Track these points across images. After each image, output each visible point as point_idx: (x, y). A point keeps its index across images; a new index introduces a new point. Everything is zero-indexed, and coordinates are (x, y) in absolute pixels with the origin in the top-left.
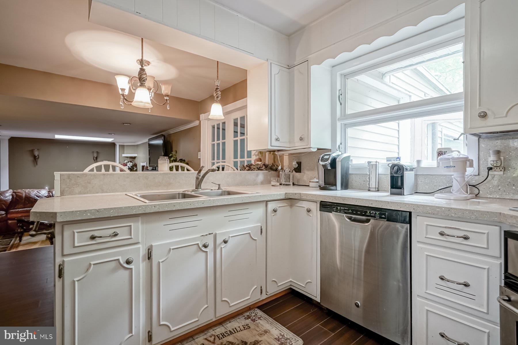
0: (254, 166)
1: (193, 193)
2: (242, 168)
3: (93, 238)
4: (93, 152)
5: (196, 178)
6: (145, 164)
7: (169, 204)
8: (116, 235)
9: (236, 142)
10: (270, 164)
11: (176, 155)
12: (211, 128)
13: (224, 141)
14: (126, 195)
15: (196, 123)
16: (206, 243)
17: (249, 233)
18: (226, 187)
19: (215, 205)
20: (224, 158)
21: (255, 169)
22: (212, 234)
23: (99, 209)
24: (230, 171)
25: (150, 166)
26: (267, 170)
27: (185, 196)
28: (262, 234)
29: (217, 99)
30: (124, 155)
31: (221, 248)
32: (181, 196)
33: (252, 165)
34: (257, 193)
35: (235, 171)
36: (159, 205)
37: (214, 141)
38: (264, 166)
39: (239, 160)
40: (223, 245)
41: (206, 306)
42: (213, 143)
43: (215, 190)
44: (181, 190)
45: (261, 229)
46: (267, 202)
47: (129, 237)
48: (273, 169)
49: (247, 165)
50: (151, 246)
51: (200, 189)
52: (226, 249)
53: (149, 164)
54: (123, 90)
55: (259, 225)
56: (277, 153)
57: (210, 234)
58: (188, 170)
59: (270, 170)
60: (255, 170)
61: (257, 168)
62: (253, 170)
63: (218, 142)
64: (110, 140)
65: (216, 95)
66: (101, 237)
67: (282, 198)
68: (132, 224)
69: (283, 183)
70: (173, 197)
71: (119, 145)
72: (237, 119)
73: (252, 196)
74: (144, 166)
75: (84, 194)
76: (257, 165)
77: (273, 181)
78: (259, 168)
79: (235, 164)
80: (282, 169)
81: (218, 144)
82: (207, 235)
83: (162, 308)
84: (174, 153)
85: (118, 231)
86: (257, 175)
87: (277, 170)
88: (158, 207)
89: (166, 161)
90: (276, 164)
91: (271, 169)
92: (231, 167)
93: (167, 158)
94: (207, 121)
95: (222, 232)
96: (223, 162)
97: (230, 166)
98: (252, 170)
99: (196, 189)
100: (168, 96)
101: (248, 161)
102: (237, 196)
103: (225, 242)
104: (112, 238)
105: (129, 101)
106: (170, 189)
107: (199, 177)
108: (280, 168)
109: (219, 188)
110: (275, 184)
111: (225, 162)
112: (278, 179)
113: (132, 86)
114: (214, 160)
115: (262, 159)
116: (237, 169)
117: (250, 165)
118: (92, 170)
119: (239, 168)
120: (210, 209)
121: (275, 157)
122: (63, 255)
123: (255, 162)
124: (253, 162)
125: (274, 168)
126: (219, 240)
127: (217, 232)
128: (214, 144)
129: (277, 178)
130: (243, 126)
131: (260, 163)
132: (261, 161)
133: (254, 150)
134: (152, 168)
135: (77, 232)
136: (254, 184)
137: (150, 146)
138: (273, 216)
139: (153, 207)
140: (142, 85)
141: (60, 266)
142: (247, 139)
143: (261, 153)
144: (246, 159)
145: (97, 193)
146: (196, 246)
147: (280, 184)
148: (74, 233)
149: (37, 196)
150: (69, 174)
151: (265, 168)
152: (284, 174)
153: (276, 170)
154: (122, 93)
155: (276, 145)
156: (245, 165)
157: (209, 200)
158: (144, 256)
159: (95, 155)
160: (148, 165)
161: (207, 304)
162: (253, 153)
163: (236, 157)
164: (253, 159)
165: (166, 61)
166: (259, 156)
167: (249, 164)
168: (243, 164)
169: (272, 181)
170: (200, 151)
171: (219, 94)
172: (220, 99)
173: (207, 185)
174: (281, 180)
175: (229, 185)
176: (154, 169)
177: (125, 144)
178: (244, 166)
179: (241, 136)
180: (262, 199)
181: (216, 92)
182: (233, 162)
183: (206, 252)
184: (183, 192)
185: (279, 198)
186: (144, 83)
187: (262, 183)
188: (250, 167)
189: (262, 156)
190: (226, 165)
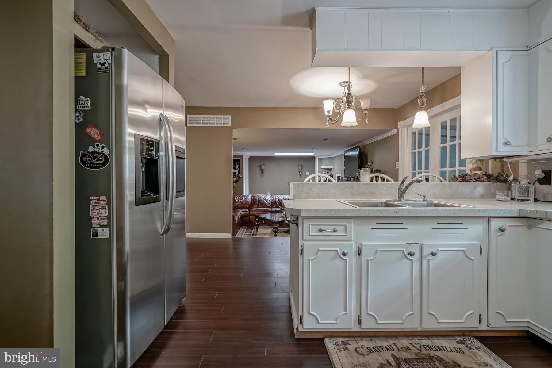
0: (471, 176)
1: (396, 203)
2: (453, 179)
3: (321, 231)
4: (298, 165)
5: (399, 189)
6: (340, 175)
7: (377, 210)
8: (335, 231)
9: (443, 149)
10: (495, 174)
11: (372, 166)
12: (411, 135)
13: (427, 148)
14: (337, 201)
15: (394, 131)
16: (412, 251)
17: (463, 250)
18: (432, 199)
19: (421, 215)
20: (427, 167)
21: (471, 179)
22: (418, 243)
23: (325, 210)
24: (437, 182)
25: (345, 177)
26: (490, 181)
27: (387, 205)
28: (482, 254)
29: (422, 107)
30: (322, 167)
31: (428, 260)
32: (383, 205)
33: (467, 175)
34: (474, 207)
35: (442, 182)
36: (368, 210)
37: (415, 149)
38: (485, 176)
39: (448, 169)
40: (431, 258)
41: (411, 313)
42: (414, 151)
43: (419, 201)
44: (384, 200)
45: (481, 249)
46: (489, 219)
47: (345, 234)
48: (500, 180)
49: (459, 176)
50: (361, 245)
51: (403, 200)
52: (433, 262)
53: (345, 175)
54: (329, 112)
55: (479, 244)
56: (507, 159)
57: (416, 243)
58: (387, 181)
59: (495, 181)
60: (471, 181)
61: (475, 179)
62: (469, 181)
63: (420, 150)
64: (311, 154)
65: (421, 102)
66: (326, 231)
67: (513, 215)
68: (347, 224)
69: (517, 198)
70: (376, 205)
71: (318, 158)
72: (446, 122)
73: (467, 210)
74: (340, 177)
75: (308, 198)
76: (475, 176)
77: (500, 194)
78: (478, 179)
79: (443, 174)
80: (515, 179)
81: (420, 153)
82: (412, 244)
83: (370, 300)
84: (369, 164)
85: (337, 228)
86: (475, 188)
87: (507, 181)
88: (367, 212)
89: (368, 173)
90: (505, 174)
91: (497, 179)
92: (438, 178)
93: (368, 170)
94: (406, 128)
95: (430, 244)
96: (426, 172)
97: (436, 177)
98: (467, 181)
99: (398, 199)
100: (367, 110)
101: (460, 171)
102: (449, 209)
103: (433, 254)
104: (332, 233)
105: (333, 121)
106: (372, 199)
107: (402, 187)
108: (511, 178)
109: (424, 200)
110: (504, 198)
111: (429, 172)
112: (508, 193)
113: (336, 107)
114: (415, 169)
115: (482, 168)
116: (446, 180)
117: (465, 175)
118: (309, 180)
119: (447, 179)
120: (416, 219)
121: (503, 165)
122: (303, 240)
123: (471, 171)
124: (468, 172)
125: (502, 178)
126: (426, 252)
127: (424, 243)
128: (415, 153)
129: (506, 191)
130: (453, 128)
131: (479, 172)
132: (480, 169)
133: (471, 158)
134: (347, 178)
135: (311, 225)
136: (471, 198)
137: (346, 157)
138: (499, 235)
139: (364, 212)
140: (349, 107)
141: (301, 246)
142: (460, 144)
143: (480, 160)
144: (458, 168)
145: (316, 198)
146: (401, 253)
147: (512, 199)
148: (309, 225)
149: (265, 200)
150: (299, 184)
151: (486, 179)
152: (519, 186)
153: (505, 181)
154: (328, 115)
155: (504, 150)
156: (457, 175)
157: (416, 210)
158: (355, 252)
159: (300, 168)
160: (343, 176)
161: (412, 311)
162: (468, 161)
163: (443, 165)
164: (468, 169)
165: (365, 77)
166: (477, 164)
167: (462, 174)
168: (453, 174)
169: (497, 194)
170: (397, 160)
171: (424, 101)
172: (425, 106)
173: (411, 196)
174: (514, 195)
175: (435, 197)
176: (349, 179)
177: (323, 157)
178: (455, 176)
179: (450, 141)
180: (482, 213)
181: (421, 99)
182: (439, 171)
183: (412, 260)
184: (386, 201)
185: (508, 215)
186: (351, 105)
187: (482, 197)
188: (464, 178)
189: (483, 164)
190: (431, 176)
